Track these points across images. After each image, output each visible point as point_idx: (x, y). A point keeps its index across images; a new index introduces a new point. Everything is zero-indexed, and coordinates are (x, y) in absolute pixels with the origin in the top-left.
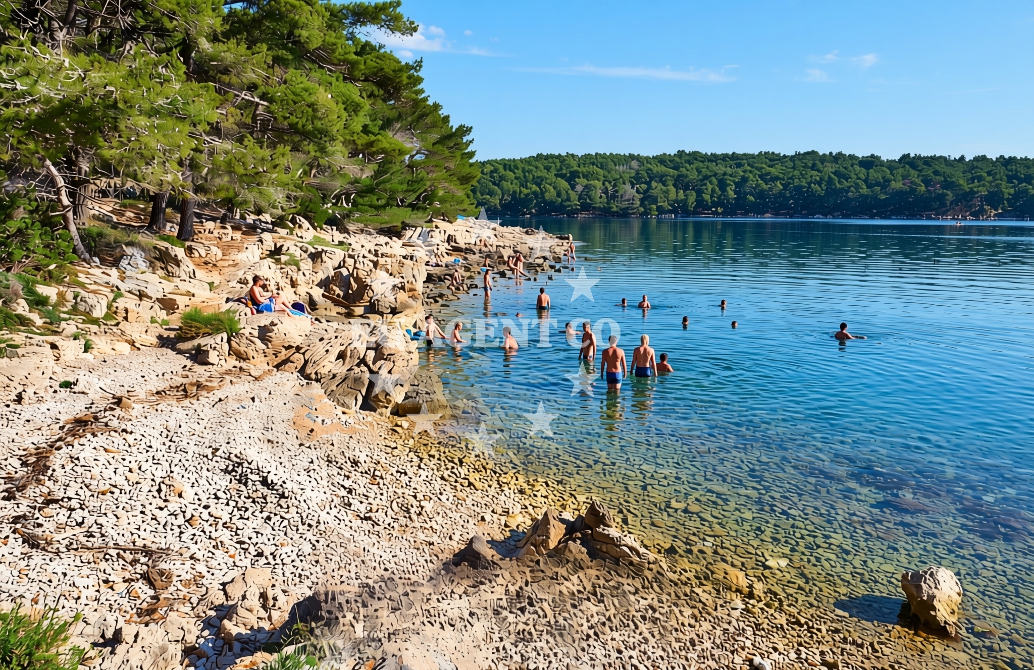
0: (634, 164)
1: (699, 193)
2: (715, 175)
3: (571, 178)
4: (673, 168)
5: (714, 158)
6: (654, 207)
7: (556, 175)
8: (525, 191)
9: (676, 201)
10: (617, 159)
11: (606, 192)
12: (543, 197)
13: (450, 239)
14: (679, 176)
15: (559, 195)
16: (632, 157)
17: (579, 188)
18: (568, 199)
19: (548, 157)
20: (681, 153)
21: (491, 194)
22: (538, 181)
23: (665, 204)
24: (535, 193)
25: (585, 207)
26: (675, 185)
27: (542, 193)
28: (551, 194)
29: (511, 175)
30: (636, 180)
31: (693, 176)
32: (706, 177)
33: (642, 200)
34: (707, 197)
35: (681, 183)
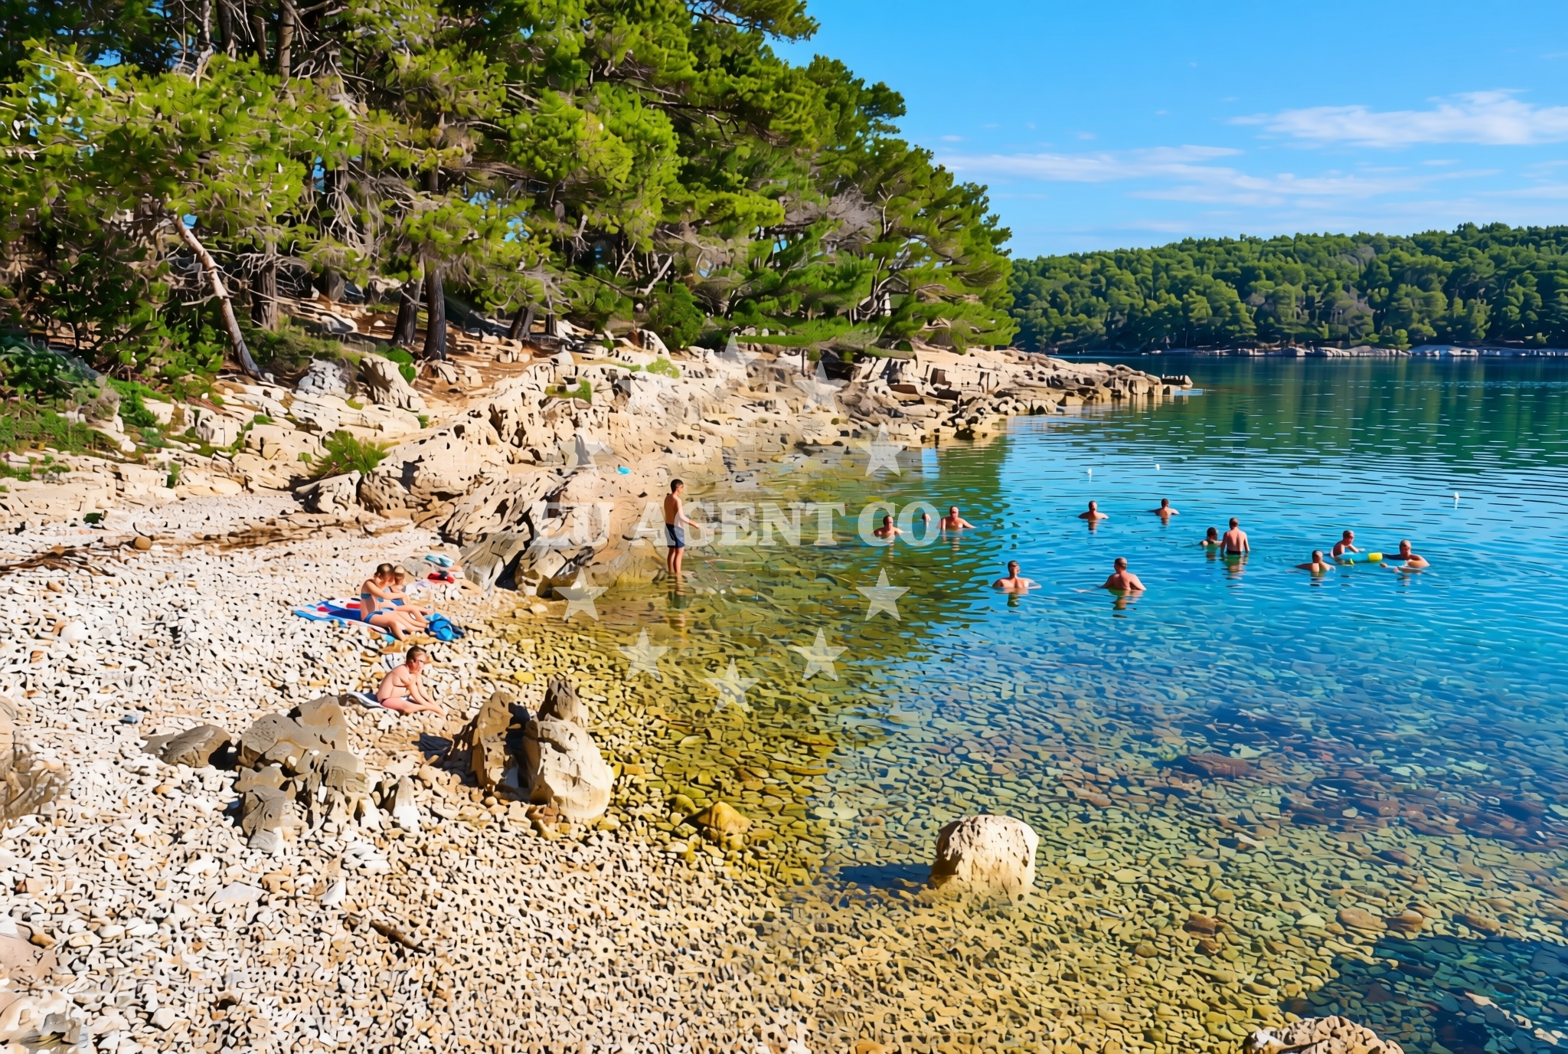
0: (1368, 253)
1: (1498, 304)
2: (1532, 267)
3: (1244, 281)
4: (1445, 258)
5: (1534, 237)
6: (1403, 333)
7: (1216, 276)
8: (1154, 305)
9: (1450, 320)
10: (1337, 246)
11: (1309, 303)
12: (1186, 317)
13: (937, 376)
14: (1457, 272)
15: (1216, 311)
16: (1362, 239)
17: (1258, 299)
18: (1236, 320)
19: (1200, 245)
20: (1465, 231)
21: (1089, 311)
22: (1179, 288)
23: (1428, 330)
24: (1169, 308)
25: (1266, 334)
26: (1446, 290)
27: (1186, 308)
28: (1201, 309)
29: (1128, 277)
30: (1368, 279)
31: (1485, 269)
32: (1513, 273)
33: (1377, 320)
34: (1514, 312)
35: (1459, 285)
